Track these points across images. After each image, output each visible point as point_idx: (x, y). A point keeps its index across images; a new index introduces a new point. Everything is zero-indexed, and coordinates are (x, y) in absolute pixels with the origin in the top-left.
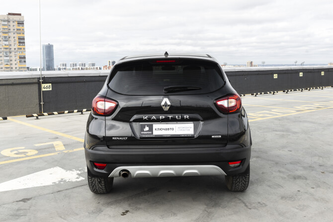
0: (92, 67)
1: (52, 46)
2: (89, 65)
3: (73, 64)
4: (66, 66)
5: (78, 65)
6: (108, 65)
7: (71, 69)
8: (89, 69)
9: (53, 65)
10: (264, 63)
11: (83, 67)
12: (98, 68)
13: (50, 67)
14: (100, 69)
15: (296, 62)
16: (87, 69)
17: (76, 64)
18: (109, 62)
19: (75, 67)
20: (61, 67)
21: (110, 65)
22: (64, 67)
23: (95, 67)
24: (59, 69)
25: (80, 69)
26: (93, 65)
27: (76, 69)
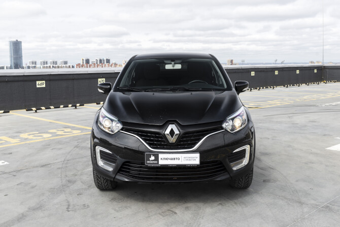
0: (64, 65)
1: (20, 42)
2: (61, 63)
3: (44, 62)
4: (35, 64)
5: (49, 63)
6: (82, 64)
7: (42, 67)
8: (61, 67)
9: (21, 63)
10: (243, 61)
11: (54, 65)
12: (71, 67)
13: (17, 65)
14: (73, 67)
15: (276, 61)
16: (58, 67)
17: (47, 62)
18: (83, 60)
19: (45, 65)
20: (31, 65)
21: (83, 62)
22: (34, 65)
23: (68, 65)
24: (29, 67)
25: (51, 67)
26: (66, 63)
27: (47, 67)
